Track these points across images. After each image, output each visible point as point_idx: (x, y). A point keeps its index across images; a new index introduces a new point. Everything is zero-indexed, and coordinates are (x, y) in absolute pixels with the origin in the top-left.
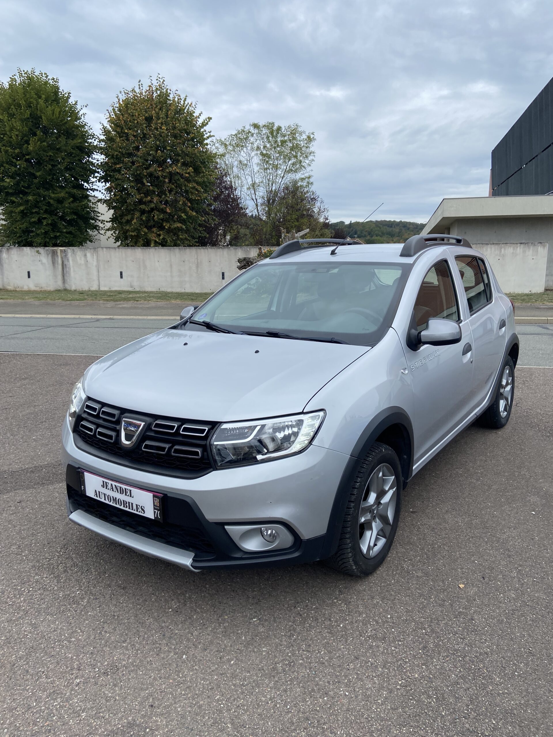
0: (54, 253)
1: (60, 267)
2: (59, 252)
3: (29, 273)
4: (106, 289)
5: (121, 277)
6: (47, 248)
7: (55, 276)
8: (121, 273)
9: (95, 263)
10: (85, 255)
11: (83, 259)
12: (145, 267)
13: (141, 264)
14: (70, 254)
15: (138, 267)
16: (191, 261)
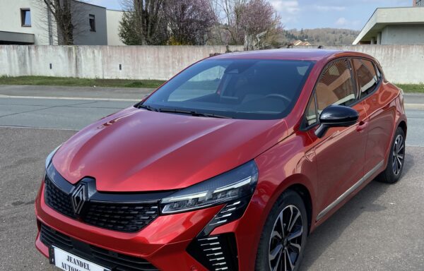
0: (70, 50)
1: (74, 61)
2: (74, 49)
3: (51, 65)
4: (109, 78)
5: (120, 69)
6: (64, 46)
7: (70, 67)
8: (120, 66)
9: (100, 58)
10: (94, 52)
11: (91, 54)
12: (139, 61)
13: (136, 59)
14: (82, 51)
15: (133, 61)
16: (174, 56)
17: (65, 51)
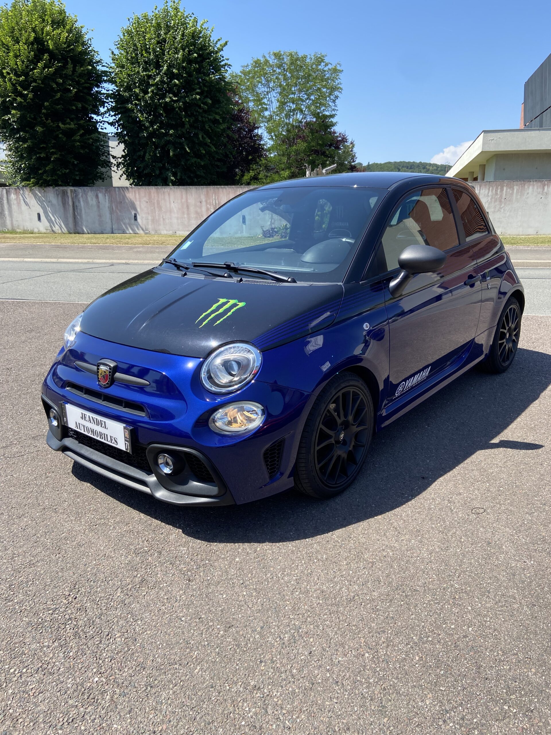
0: (64, 193)
1: (71, 208)
3: (39, 215)
5: (136, 219)
7: (66, 219)
8: (135, 215)
9: (107, 204)
11: (94, 199)
12: (160, 208)
13: (156, 205)
14: (81, 194)
15: (152, 208)
16: (208, 201)
17: (58, 195)
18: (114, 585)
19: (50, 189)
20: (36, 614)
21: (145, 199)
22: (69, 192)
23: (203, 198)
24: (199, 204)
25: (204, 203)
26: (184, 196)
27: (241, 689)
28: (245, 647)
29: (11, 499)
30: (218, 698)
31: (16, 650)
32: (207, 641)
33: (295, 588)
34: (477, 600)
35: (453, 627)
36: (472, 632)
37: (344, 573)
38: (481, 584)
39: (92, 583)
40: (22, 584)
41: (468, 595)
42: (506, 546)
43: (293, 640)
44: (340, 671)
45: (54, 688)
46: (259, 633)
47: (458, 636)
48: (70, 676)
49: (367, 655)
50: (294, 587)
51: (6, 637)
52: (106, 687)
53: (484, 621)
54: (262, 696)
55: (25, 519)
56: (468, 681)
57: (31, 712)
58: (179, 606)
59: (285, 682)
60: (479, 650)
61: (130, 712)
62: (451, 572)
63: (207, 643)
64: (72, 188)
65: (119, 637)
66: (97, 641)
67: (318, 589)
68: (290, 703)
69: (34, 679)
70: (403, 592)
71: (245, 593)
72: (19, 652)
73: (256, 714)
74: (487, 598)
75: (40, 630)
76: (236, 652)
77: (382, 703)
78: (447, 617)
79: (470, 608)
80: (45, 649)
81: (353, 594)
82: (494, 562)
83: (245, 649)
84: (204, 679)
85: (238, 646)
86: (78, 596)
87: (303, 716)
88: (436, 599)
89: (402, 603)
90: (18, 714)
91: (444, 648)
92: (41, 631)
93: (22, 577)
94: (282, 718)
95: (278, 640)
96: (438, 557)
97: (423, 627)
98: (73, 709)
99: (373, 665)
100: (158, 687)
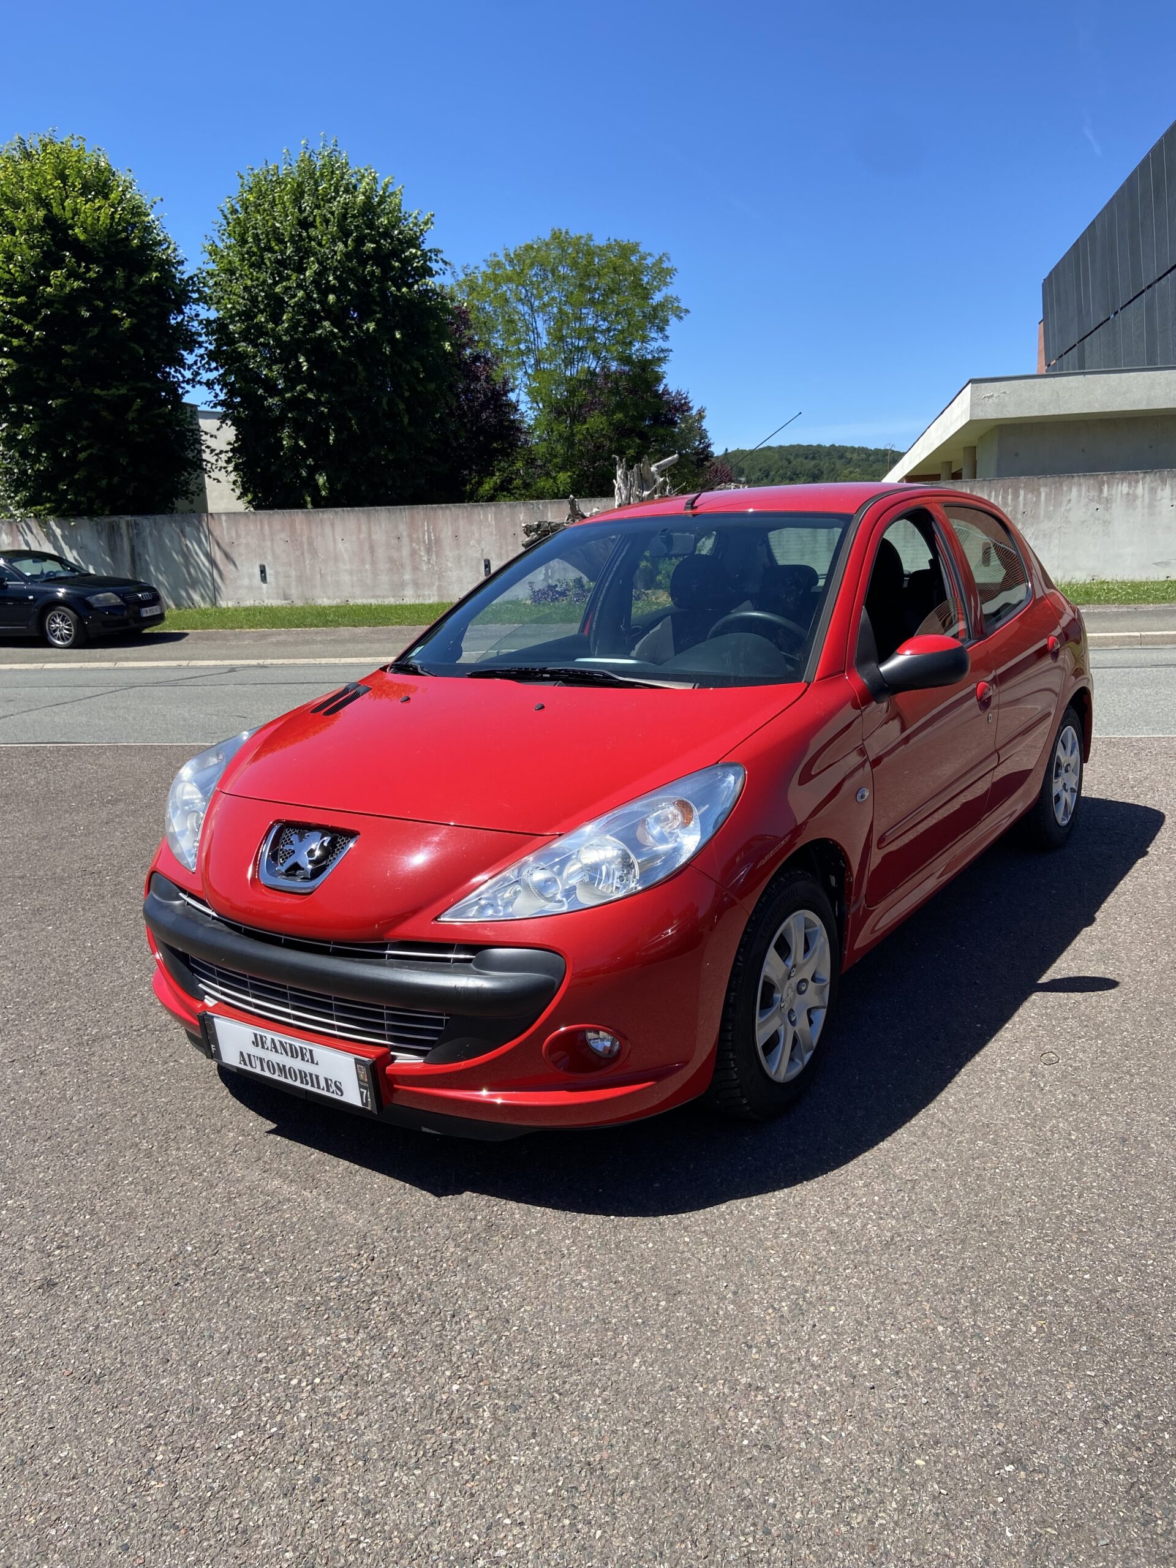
0: (113, 530)
1: (127, 558)
4: (231, 604)
5: (264, 579)
6: (98, 519)
8: (263, 571)
9: (203, 548)
11: (177, 539)
12: (314, 553)
13: (306, 547)
14: (148, 530)
15: (298, 553)
16: (414, 536)
17: (99, 533)
18: (438, 1234)
19: (85, 521)
20: (308, 1288)
21: (284, 535)
22: (123, 526)
23: (403, 529)
24: (394, 542)
25: (405, 540)
26: (364, 528)
27: (726, 1391)
28: (712, 1325)
29: (190, 1100)
30: (688, 1405)
31: (290, 1348)
32: (640, 1317)
33: (779, 1228)
34: (1122, 1232)
35: (1087, 1276)
36: (1124, 1283)
37: (864, 1200)
38: (1123, 1207)
39: (395, 1233)
40: (263, 1242)
41: (1103, 1225)
42: (1156, 1144)
43: (798, 1311)
44: (898, 1355)
45: (381, 1405)
46: (733, 1302)
47: (1100, 1291)
48: (405, 1385)
49: (940, 1328)
50: (776, 1227)
51: (264, 1329)
52: (479, 1399)
53: (1143, 1265)
54: (767, 1399)
55: (231, 1134)
56: (1135, 1360)
57: (352, 1446)
58: (571, 1265)
59: (802, 1376)
60: (1143, 1310)
61: (534, 1435)
62: (1065, 1190)
63: (640, 1321)
64: (129, 518)
65: (476, 1317)
66: (437, 1326)
67: (822, 1228)
68: (821, 1407)
69: (340, 1393)
70: (983, 1226)
71: (687, 1239)
72: (296, 1353)
73: (763, 1427)
74: (1139, 1228)
75: (323, 1315)
76: (699, 1333)
77: (986, 1401)
78: (1073, 1262)
79: (1111, 1246)
80: (344, 1344)
81: (889, 1234)
82: (1140, 1171)
83: (714, 1328)
84: (654, 1377)
85: (700, 1323)
86: (376, 1255)
87: (850, 1428)
88: (1047, 1235)
89: (985, 1244)
90: (330, 1449)
91: (1080, 1311)
92: (326, 1316)
93: (261, 1230)
94: (814, 1432)
95: (770, 1311)
96: (1034, 1166)
97: (1033, 1280)
98: (429, 1436)
99: (957, 1344)
100: (572, 1393)
